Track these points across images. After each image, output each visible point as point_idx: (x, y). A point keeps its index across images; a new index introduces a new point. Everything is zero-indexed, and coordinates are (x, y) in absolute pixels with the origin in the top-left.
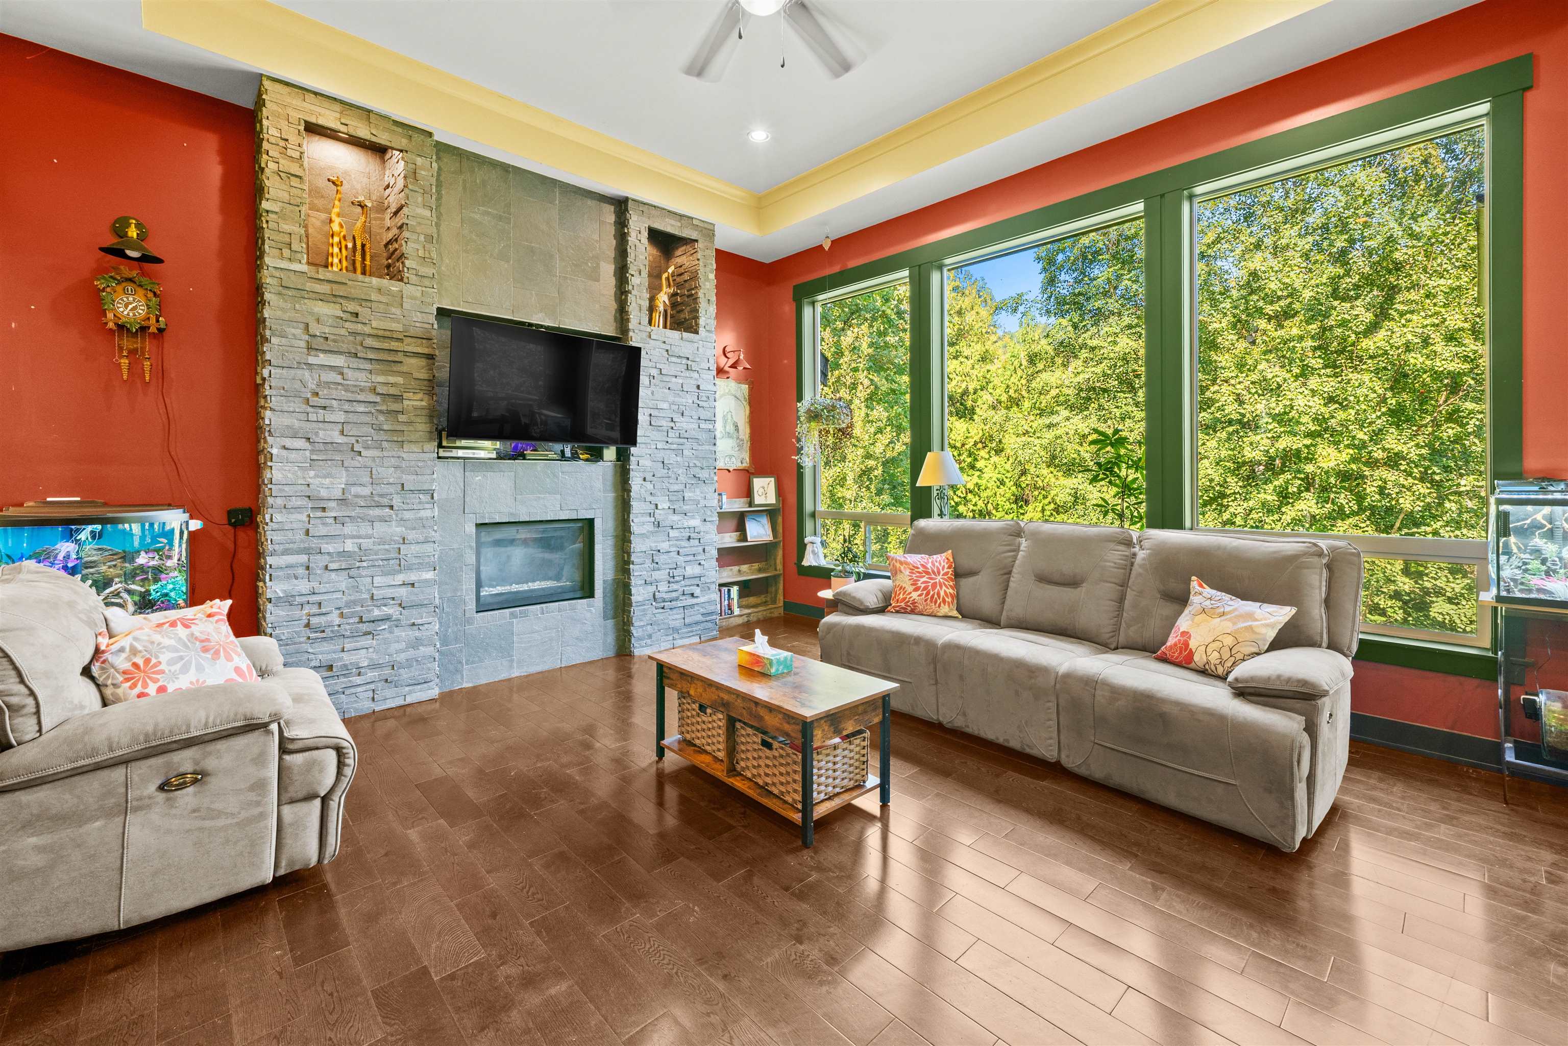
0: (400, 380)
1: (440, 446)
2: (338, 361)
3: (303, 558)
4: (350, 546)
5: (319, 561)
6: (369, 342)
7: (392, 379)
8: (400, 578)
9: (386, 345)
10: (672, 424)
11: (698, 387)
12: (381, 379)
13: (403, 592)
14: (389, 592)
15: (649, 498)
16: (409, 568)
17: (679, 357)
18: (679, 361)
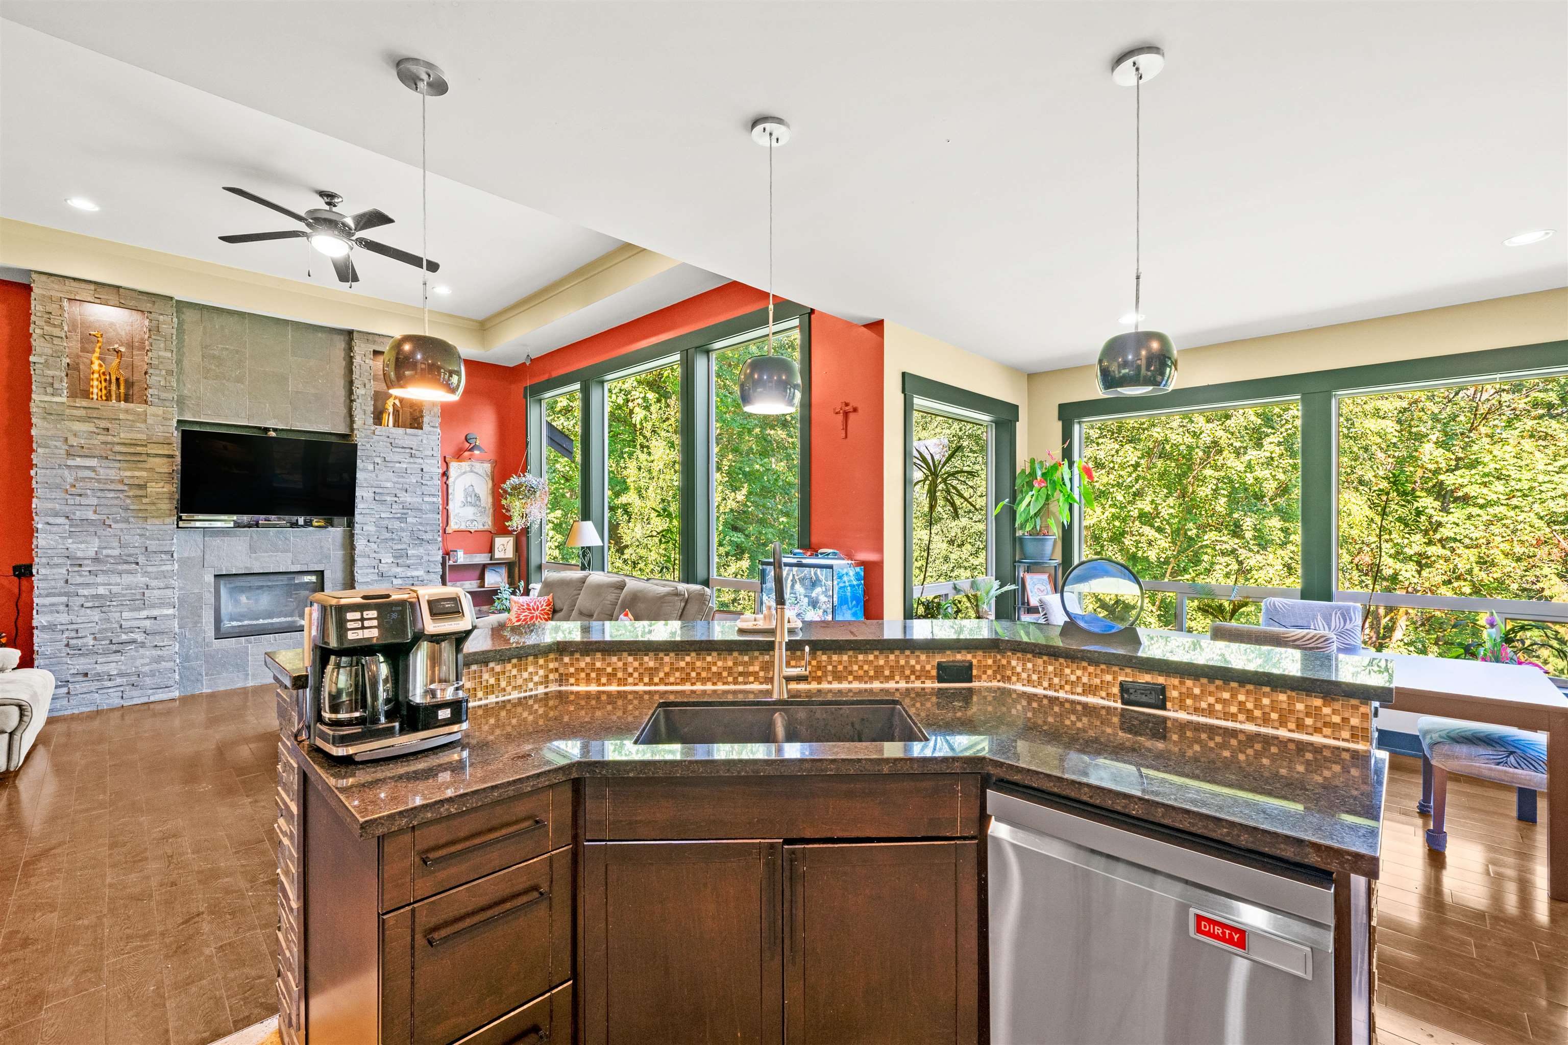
0: (144, 474)
1: (180, 519)
2: (93, 462)
3: (64, 599)
4: (101, 590)
5: (76, 602)
6: (118, 448)
7: (137, 474)
8: (144, 614)
9: (132, 450)
10: (396, 499)
11: (422, 470)
12: (128, 474)
13: (147, 623)
14: (135, 623)
15: (375, 555)
16: (153, 606)
17: (403, 448)
18: (403, 450)
